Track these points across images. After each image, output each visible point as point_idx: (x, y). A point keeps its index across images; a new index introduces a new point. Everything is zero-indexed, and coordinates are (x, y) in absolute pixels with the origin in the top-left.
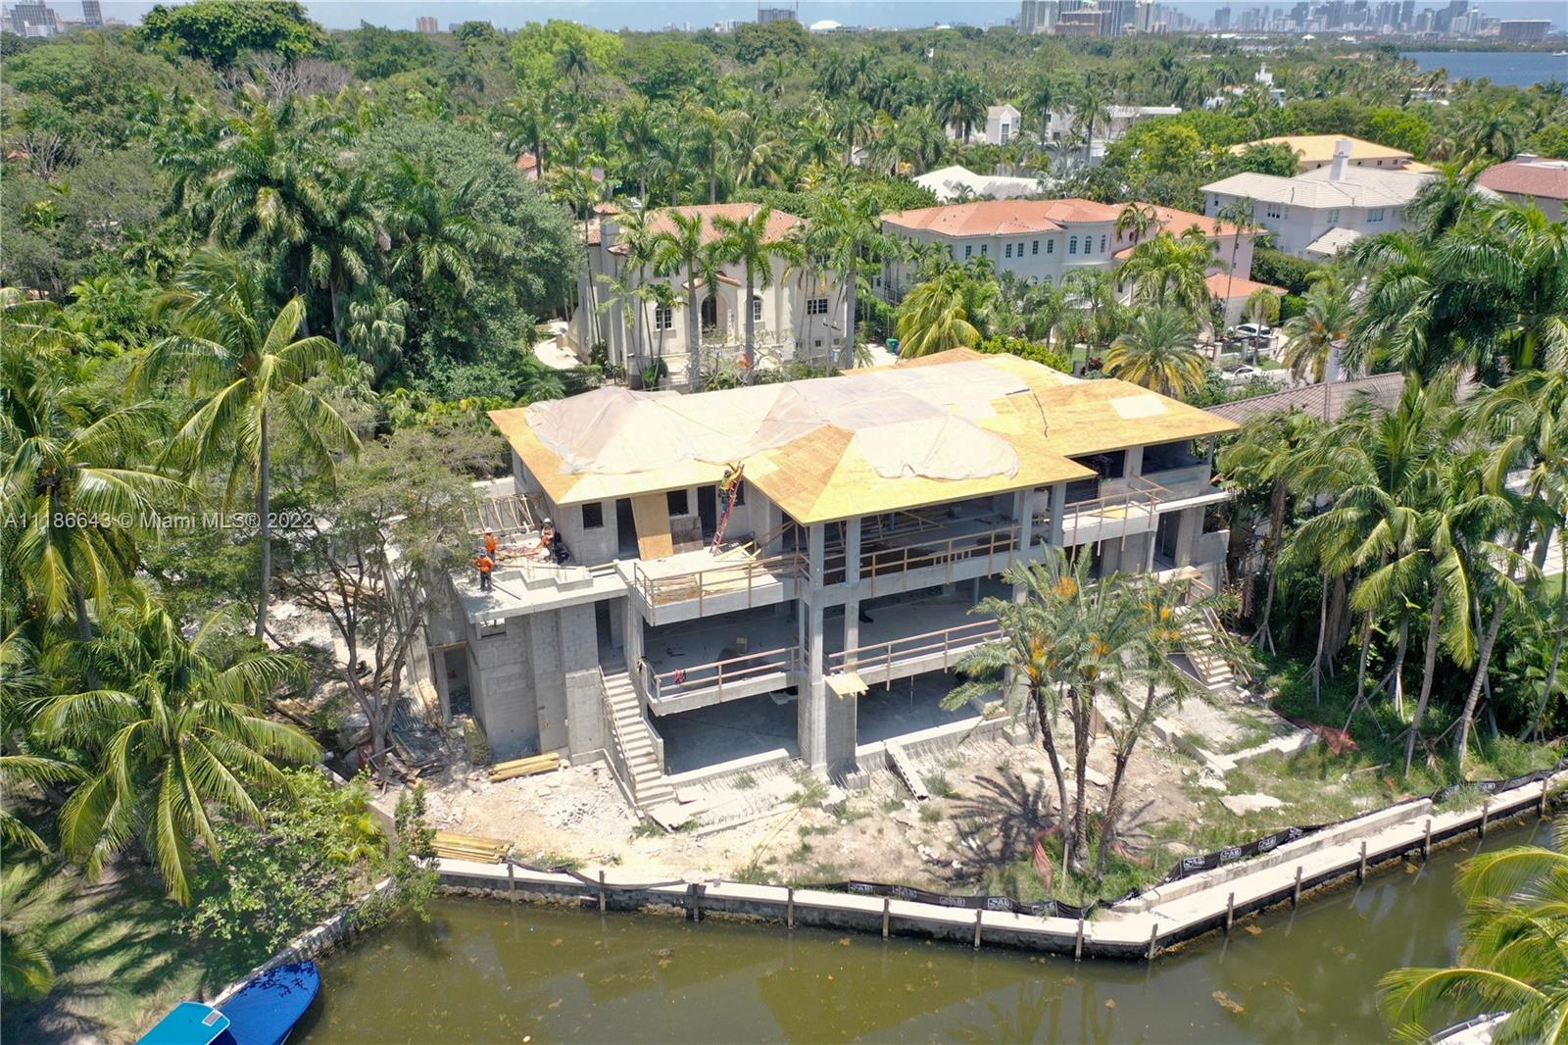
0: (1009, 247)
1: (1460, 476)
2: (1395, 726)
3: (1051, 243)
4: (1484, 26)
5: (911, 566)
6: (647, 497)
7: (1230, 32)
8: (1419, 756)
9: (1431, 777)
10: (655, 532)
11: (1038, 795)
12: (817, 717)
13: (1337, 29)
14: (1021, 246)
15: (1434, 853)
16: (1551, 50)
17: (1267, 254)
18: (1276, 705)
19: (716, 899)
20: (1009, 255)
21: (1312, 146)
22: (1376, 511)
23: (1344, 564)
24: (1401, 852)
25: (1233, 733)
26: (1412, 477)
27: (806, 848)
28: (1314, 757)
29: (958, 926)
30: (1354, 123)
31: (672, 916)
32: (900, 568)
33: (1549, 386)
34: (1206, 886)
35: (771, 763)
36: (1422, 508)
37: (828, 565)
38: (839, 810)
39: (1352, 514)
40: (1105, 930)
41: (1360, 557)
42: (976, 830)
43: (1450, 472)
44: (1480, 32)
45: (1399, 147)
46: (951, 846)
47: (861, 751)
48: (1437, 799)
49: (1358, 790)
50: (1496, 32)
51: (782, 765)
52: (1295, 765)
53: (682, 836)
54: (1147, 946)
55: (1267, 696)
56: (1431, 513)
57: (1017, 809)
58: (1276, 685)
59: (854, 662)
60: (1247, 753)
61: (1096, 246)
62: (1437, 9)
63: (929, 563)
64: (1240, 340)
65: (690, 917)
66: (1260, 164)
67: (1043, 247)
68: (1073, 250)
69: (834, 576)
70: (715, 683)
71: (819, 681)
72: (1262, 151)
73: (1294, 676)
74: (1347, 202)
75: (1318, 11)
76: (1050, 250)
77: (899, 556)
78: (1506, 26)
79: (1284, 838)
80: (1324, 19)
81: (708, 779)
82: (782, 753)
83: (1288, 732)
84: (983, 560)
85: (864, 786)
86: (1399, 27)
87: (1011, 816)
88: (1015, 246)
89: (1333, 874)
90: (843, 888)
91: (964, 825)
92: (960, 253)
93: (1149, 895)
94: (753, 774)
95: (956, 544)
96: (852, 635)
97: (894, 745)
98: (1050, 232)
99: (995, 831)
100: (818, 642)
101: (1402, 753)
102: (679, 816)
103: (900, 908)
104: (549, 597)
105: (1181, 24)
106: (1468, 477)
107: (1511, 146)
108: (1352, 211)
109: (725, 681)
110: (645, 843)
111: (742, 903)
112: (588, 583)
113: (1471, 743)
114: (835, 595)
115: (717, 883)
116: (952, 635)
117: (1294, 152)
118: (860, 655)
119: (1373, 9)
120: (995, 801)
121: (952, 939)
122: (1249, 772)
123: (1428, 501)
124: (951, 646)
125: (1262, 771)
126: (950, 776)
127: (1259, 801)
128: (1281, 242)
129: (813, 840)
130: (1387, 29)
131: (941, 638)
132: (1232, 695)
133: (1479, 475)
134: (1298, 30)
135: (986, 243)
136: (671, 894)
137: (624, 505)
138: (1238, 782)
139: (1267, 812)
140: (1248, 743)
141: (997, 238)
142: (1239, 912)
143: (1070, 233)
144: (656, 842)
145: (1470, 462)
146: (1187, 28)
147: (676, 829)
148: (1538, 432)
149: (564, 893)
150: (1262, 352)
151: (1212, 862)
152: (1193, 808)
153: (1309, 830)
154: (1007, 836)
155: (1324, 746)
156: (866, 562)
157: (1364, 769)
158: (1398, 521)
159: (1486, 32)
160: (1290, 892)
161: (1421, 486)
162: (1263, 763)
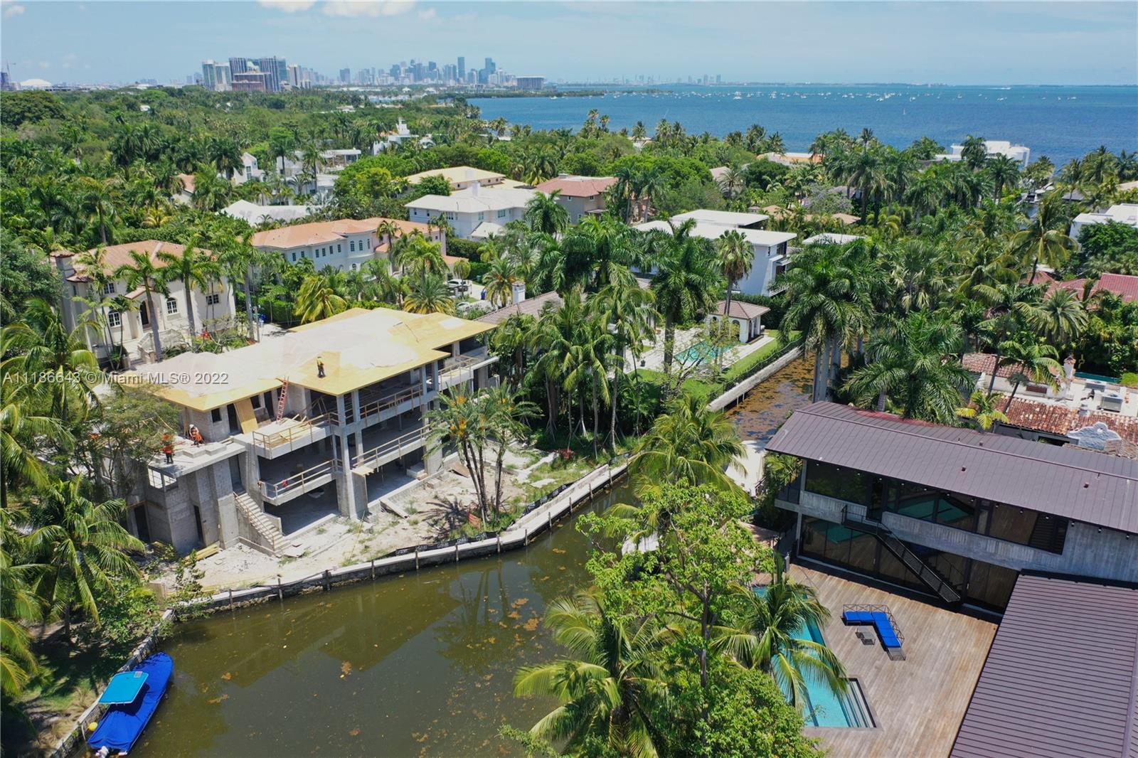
0: (317, 251)
1: (593, 329)
2: (584, 441)
3: (339, 246)
4: (507, 80)
5: (381, 409)
6: (242, 402)
7: (354, 86)
8: (599, 450)
9: (605, 457)
10: (248, 418)
11: (456, 503)
12: (349, 493)
13: (421, 83)
14: (324, 250)
15: (614, 484)
16: (548, 96)
17: (453, 240)
18: (537, 446)
19: (337, 576)
20: (318, 256)
21: (454, 175)
22: (564, 350)
23: (558, 373)
24: (602, 486)
25: (527, 460)
26: (576, 332)
27: (366, 547)
28: (559, 462)
29: (448, 555)
30: (468, 158)
31: (315, 592)
32: (376, 411)
33: (616, 289)
34: (538, 514)
35: (329, 521)
36: (582, 345)
37: (347, 414)
38: (370, 531)
39: (556, 352)
40: (506, 538)
41: (564, 367)
42: (436, 522)
43: (589, 329)
44: (506, 84)
45: (495, 171)
46: (428, 531)
47: (370, 505)
48: (610, 464)
49: (581, 468)
50: (515, 83)
51: (335, 521)
52: (554, 466)
53: (304, 559)
54: (524, 539)
55: (533, 443)
56: (587, 345)
57: (450, 510)
58: (535, 437)
59: (362, 460)
60: (534, 466)
61: (365, 245)
62: (478, 69)
63: (387, 407)
64: (453, 289)
65: (325, 589)
66: (431, 188)
67: (335, 249)
68: (353, 249)
69: (350, 420)
70: (301, 484)
71: (349, 473)
72: (430, 180)
73: (543, 432)
74: (486, 209)
75: (406, 71)
76: (339, 251)
77: (375, 405)
78: (519, 80)
79: (561, 490)
80: (412, 75)
81: (302, 534)
82: (332, 516)
83: (546, 455)
84: (409, 402)
85: (376, 520)
86: (458, 81)
87: (448, 514)
88: (321, 250)
89: (581, 499)
90: (393, 554)
91: (431, 521)
92: (290, 258)
93: (519, 521)
94: (324, 527)
95: (398, 396)
96: (360, 447)
97: (385, 499)
98: (339, 240)
99: (444, 521)
100: (346, 453)
101: (593, 451)
102: (300, 551)
103: (422, 555)
104: (206, 460)
105: (317, 80)
106: (596, 330)
107: (553, 169)
108: (490, 212)
109: (305, 482)
110: (287, 565)
111: (350, 574)
112: (225, 449)
113: (616, 442)
114: (351, 429)
115: (335, 569)
116: (401, 440)
117: (446, 179)
118: (365, 457)
119: (440, 69)
120: (437, 510)
121: (447, 561)
122: (537, 473)
123: (583, 341)
124: (402, 446)
125: (542, 472)
126: (415, 506)
127: (546, 482)
128: (456, 232)
129: (367, 543)
130: (452, 83)
131: (396, 443)
132: (519, 447)
133: (599, 328)
134: (397, 83)
135: (304, 250)
136: (314, 581)
137: (231, 408)
138: (534, 477)
139: (550, 484)
140: (533, 463)
141: (309, 247)
142: (553, 520)
143: (349, 240)
144: (294, 564)
145: (595, 324)
146: (323, 83)
147: (301, 557)
148: (616, 308)
149: (259, 597)
150: (465, 293)
151: (538, 504)
152: (521, 491)
153: (568, 485)
154: (450, 522)
155: (562, 457)
156: (362, 411)
157: (581, 460)
158: (574, 352)
159: (509, 84)
160: (568, 509)
161: (580, 336)
162: (539, 469)
